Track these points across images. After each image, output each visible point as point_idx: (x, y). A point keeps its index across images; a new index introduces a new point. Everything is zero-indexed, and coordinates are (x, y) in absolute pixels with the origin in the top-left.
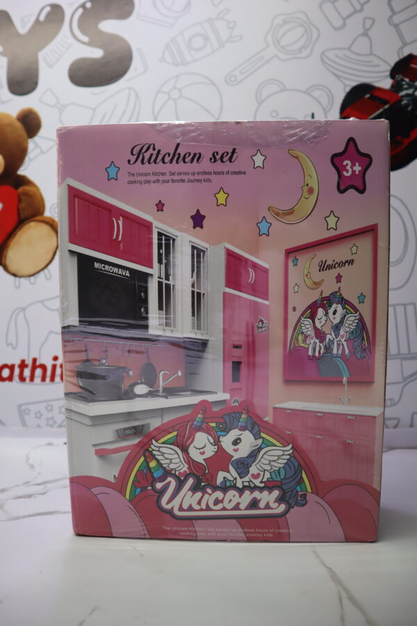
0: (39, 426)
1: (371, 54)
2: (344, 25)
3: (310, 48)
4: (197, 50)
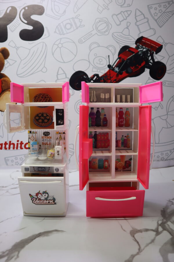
0: (12, 165)
1: (129, 35)
2: (120, 24)
3: (108, 31)
4: (68, 29)
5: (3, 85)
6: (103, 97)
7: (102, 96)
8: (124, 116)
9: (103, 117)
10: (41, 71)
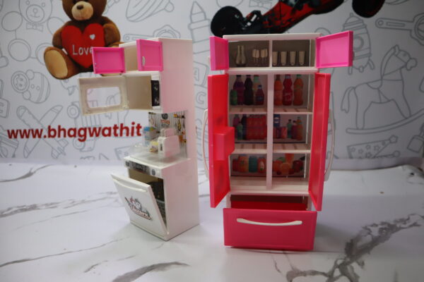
5: (107, 35)
6: (258, 56)
7: (256, 54)
8: (292, 87)
9: (257, 89)
10: (164, 9)
